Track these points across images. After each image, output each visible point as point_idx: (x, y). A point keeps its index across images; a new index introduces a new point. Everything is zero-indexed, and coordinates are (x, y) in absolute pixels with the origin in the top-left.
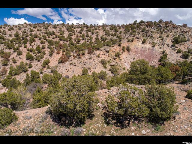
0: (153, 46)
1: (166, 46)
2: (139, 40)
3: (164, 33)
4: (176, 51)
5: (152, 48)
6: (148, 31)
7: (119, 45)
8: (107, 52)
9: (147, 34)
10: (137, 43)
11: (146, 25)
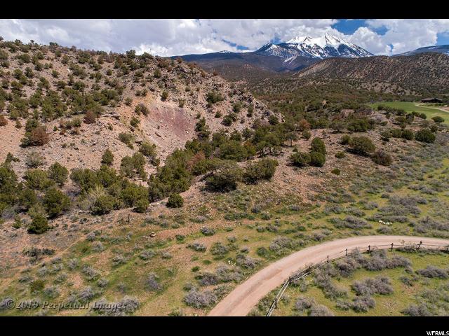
0: (181, 106)
1: (199, 105)
2: (155, 93)
4: (214, 114)
5: (180, 109)
6: (166, 77)
7: (128, 104)
8: (117, 118)
9: (167, 83)
10: (154, 100)
11: (159, 65)
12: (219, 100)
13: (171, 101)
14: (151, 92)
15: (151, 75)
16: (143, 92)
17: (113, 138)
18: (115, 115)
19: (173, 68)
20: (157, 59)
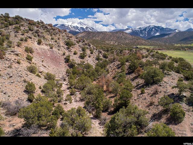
0: (51, 48)
1: (62, 48)
2: (33, 40)
3: (53, 36)
6: (38, 30)
7: (18, 46)
8: (17, 55)
9: (39, 34)
10: (33, 44)
11: (29, 24)
12: (73, 45)
13: (44, 45)
14: (29, 39)
15: (26, 29)
16: (24, 39)
17: (24, 70)
18: (16, 53)
19: (40, 26)
20: (27, 20)
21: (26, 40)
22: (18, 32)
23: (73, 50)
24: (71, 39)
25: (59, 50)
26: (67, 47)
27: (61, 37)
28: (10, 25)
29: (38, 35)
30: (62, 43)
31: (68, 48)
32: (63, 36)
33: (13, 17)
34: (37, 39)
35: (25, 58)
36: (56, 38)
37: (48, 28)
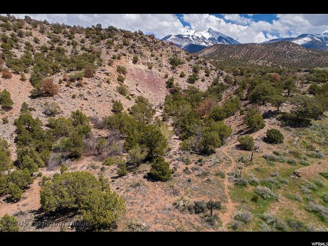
0: (150, 68)
1: (164, 68)
2: (127, 57)
3: (154, 51)
5: (149, 70)
6: (135, 45)
7: (109, 65)
8: (107, 74)
9: (135, 49)
10: (127, 63)
11: (124, 36)
12: (180, 64)
13: (141, 64)
14: (123, 56)
15: (120, 43)
16: (117, 56)
17: (113, 90)
18: (106, 72)
19: (137, 38)
20: (122, 31)
21: (119, 58)
22: (110, 48)
23: (179, 71)
24: (178, 55)
25: (160, 71)
26: (172, 66)
27: (165, 52)
28: (102, 39)
29: (135, 51)
30: (165, 61)
31: (173, 68)
32: (167, 52)
33: (106, 29)
34: (132, 56)
35: (116, 79)
36: (157, 54)
37: (147, 41)
